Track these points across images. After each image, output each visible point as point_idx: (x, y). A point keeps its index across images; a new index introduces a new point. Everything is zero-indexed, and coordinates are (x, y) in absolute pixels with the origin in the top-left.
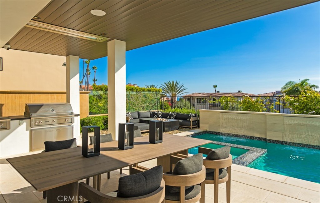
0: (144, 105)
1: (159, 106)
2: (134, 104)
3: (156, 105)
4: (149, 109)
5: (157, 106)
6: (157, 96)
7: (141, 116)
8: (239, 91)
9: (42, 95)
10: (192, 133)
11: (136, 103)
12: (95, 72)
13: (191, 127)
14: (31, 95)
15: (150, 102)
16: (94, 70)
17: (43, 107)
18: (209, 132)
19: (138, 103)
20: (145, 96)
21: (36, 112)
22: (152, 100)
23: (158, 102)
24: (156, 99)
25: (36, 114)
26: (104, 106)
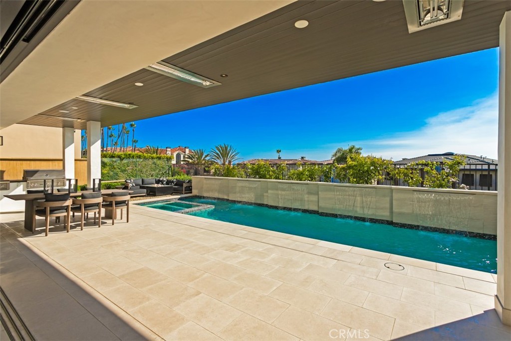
0: (153, 172)
1: (170, 173)
2: (141, 172)
3: (167, 172)
4: (159, 176)
5: (169, 173)
6: (168, 163)
7: (145, 182)
8: (302, 158)
9: (43, 162)
10: (179, 197)
11: (144, 170)
12: (133, 130)
13: (184, 192)
14: (32, 162)
15: (160, 170)
16: (132, 128)
17: (38, 172)
18: (198, 196)
19: (147, 170)
20: (154, 163)
21: (32, 176)
22: (163, 168)
23: (169, 169)
24: (167, 167)
25: (32, 178)
26: (109, 173)
